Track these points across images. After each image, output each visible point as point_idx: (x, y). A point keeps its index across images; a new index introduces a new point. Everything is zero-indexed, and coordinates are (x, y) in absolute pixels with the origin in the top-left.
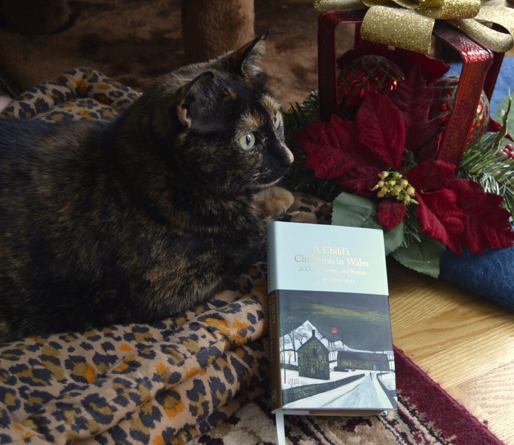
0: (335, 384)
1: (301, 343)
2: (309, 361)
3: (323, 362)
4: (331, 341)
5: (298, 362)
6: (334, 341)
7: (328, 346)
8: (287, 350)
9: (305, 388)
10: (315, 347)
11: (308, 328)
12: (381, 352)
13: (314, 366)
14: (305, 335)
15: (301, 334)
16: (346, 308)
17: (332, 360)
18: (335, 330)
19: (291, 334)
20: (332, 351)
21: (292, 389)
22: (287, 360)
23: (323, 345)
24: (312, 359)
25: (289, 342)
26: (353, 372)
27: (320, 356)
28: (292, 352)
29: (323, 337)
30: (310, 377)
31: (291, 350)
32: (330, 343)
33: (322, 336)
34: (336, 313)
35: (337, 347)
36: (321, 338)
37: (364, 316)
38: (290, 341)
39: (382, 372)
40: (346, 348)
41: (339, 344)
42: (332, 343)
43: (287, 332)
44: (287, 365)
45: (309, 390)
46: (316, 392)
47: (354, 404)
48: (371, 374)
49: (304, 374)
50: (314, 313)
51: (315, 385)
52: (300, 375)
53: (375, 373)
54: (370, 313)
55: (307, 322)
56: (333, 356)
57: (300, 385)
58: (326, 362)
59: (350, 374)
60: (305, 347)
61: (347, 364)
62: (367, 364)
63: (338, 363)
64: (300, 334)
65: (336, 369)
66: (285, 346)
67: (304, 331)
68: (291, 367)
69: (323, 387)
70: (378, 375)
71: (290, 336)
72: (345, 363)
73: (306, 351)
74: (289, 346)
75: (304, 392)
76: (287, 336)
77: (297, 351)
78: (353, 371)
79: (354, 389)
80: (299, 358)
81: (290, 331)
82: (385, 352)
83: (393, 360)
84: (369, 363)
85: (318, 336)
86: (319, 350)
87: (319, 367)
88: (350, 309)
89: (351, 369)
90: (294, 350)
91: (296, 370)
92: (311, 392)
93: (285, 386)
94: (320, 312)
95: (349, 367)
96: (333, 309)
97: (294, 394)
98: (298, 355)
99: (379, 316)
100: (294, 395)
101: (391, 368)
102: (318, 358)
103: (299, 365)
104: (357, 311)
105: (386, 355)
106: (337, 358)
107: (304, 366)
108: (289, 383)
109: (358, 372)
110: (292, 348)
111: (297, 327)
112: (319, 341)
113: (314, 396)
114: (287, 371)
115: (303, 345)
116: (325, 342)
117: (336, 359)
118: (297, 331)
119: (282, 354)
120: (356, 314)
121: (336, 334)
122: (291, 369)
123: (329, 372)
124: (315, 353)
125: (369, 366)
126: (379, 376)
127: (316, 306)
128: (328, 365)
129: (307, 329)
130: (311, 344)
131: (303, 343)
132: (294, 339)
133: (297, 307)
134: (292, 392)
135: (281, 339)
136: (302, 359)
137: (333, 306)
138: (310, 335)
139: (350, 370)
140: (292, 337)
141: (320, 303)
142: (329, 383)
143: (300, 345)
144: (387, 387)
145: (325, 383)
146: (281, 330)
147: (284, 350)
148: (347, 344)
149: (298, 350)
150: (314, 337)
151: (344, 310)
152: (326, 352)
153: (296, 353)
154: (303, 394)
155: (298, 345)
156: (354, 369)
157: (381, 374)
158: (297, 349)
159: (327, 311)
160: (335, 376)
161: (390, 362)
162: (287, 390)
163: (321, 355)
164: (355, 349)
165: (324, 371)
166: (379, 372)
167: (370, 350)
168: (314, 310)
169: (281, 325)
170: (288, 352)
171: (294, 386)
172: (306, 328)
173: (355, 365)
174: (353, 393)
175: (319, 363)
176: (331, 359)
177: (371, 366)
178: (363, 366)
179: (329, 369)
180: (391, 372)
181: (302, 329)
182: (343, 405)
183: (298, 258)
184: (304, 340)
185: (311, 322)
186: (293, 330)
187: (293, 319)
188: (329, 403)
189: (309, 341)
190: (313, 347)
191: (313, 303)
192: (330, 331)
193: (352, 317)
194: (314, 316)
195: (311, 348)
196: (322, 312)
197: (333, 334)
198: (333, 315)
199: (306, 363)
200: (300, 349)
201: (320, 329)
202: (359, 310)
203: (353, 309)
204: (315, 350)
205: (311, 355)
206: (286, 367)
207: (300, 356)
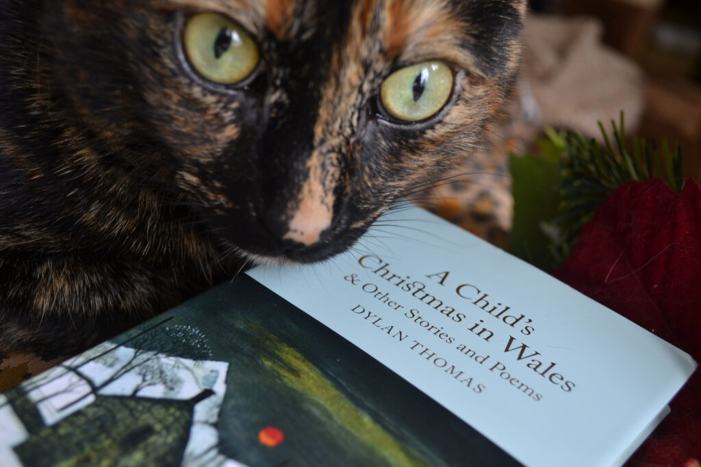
1: (137, 390)
2: (93, 439)
4: (226, 449)
5: (66, 419)
6: (230, 458)
7: (198, 452)
8: (81, 375)
10: (158, 427)
11: (206, 378)
13: (87, 460)
14: (171, 384)
15: (169, 374)
16: (377, 419)
18: (273, 436)
19: (145, 356)
22: (47, 390)
23: (184, 439)
24: (107, 443)
25: (111, 366)
28: (86, 389)
29: (216, 425)
31: (90, 382)
32: (214, 452)
33: (214, 419)
34: (328, 406)
36: (206, 423)
38: (118, 366)
42: (221, 458)
43: (139, 346)
44: (28, 401)
50: (268, 364)
55: (222, 367)
60: (132, 405)
64: (162, 372)
66: (92, 364)
67: (182, 374)
68: (29, 414)
71: (135, 357)
73: (122, 415)
74: (97, 371)
76: (126, 353)
77: (98, 397)
80: (78, 413)
81: (150, 349)
85: (203, 411)
88: (386, 428)
90: (95, 389)
91: (29, 429)
94: (283, 372)
96: (333, 392)
98: (88, 406)
103: (55, 427)
104: (404, 451)
107: (61, 437)
110: (98, 382)
111: (182, 355)
112: (189, 424)
115: (134, 396)
116: (203, 438)
118: (167, 361)
119: (55, 371)
120: (393, 454)
121: (264, 449)
122: (20, 417)
124: (137, 437)
127: (291, 356)
129: (197, 376)
130: (159, 411)
131: (141, 394)
132: (137, 369)
133: (241, 326)
135: (106, 346)
136: (82, 421)
137: (338, 386)
138: (187, 391)
140: (136, 362)
141: (312, 358)
143: (128, 393)
146: (134, 331)
147: (74, 370)
149: (106, 398)
150: (188, 406)
151: (366, 419)
153: (91, 399)
155: (124, 386)
158: (106, 391)
159: (311, 383)
163: (147, 455)
169: (146, 325)
170: (76, 378)
172: (201, 373)
181: (187, 368)
183: (370, 262)
184: (154, 392)
185: (228, 373)
186: (161, 351)
187: (193, 336)
189: (166, 403)
190: (152, 422)
191: (292, 344)
192: (256, 427)
193: (371, 451)
194: (260, 369)
195: (146, 419)
196: (292, 378)
197: (255, 442)
198: (317, 405)
199: (79, 436)
200: (115, 397)
201: (232, 402)
202: (417, 454)
203: (399, 438)
204: (148, 431)
205: (120, 430)
206: (18, 402)
207: (91, 412)
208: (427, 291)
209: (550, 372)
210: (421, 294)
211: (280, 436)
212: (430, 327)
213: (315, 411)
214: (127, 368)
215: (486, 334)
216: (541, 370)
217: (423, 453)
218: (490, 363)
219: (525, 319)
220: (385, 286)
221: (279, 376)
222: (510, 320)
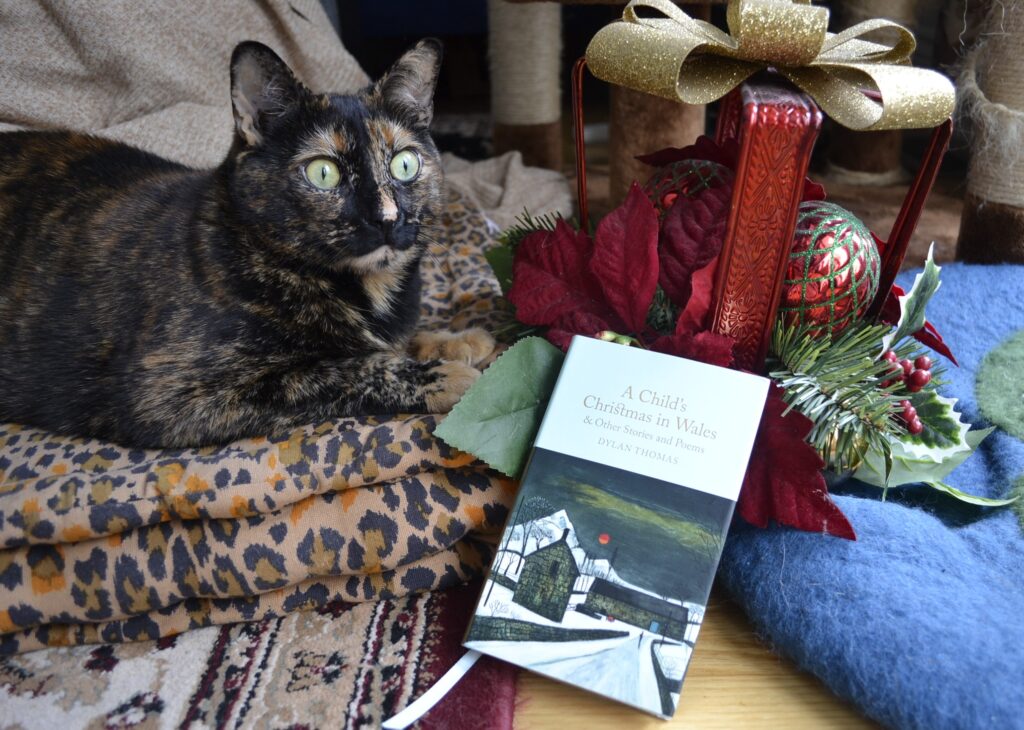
0: (568, 634)
1: (538, 546)
2: (539, 580)
3: (561, 589)
4: (591, 555)
5: (521, 576)
6: (595, 559)
7: (582, 563)
8: (510, 551)
9: (514, 625)
10: (559, 560)
11: (561, 523)
12: (678, 603)
13: (543, 590)
14: (549, 535)
15: (544, 529)
16: (641, 505)
17: (579, 589)
18: (605, 539)
19: (528, 526)
20: (586, 574)
21: (492, 619)
22: (503, 567)
23: (573, 560)
24: (545, 578)
25: (518, 539)
26: (608, 623)
27: (561, 578)
28: (518, 557)
29: (580, 546)
30: (528, 608)
31: (517, 553)
32: (587, 560)
33: (577, 544)
34: (620, 510)
35: (597, 570)
36: (575, 547)
37: (670, 527)
38: (522, 537)
39: (667, 639)
40: (613, 577)
41: (603, 566)
42: (591, 560)
43: (522, 522)
44: (500, 576)
45: (519, 630)
46: (528, 637)
47: (587, 679)
48: (641, 636)
49: (522, 599)
50: (581, 500)
51: (532, 624)
52: (515, 599)
53: (651, 636)
54: (686, 524)
55: (562, 513)
56: (584, 583)
57: (508, 616)
58: (566, 591)
59: (603, 624)
60: (541, 554)
61: (604, 604)
62: (641, 616)
63: (587, 599)
64: (541, 530)
65: (580, 608)
66: (510, 542)
67: (550, 527)
68: (506, 582)
69: (545, 633)
70: (655, 642)
71: (525, 529)
72: (600, 602)
73: (541, 562)
74: (515, 545)
75: (508, 631)
76: (519, 528)
77: (525, 558)
78: (610, 620)
79: (599, 653)
80: (524, 571)
81: (527, 521)
82: (687, 605)
83: (696, 624)
84: (646, 615)
85: (571, 541)
86: (564, 565)
87: (552, 595)
88: (646, 507)
89: (608, 616)
90: (521, 555)
91: (512, 589)
92: (521, 633)
93: (483, 610)
94: (590, 501)
95: (603, 612)
96: (616, 500)
97: (491, 627)
98: (525, 565)
99: (701, 535)
100: (492, 629)
101: (686, 637)
102: (555, 579)
103: (520, 582)
104: (659, 515)
105: (686, 610)
106: (590, 589)
107: (526, 586)
108: (491, 607)
109: (618, 626)
110: (520, 551)
111: (542, 517)
112: (569, 551)
113: (522, 643)
114: (496, 585)
115: (539, 550)
116: (579, 555)
117: (587, 591)
118: (539, 523)
119: (499, 555)
120: (656, 520)
121: (604, 547)
122: (504, 585)
123: (564, 608)
124: (554, 569)
125: (644, 621)
126: (657, 646)
127: (587, 489)
128: (569, 597)
129: (556, 524)
130: (553, 551)
131: (540, 547)
132: (530, 535)
133: (556, 484)
134: (490, 624)
135: (508, 529)
136: (527, 573)
137: (617, 496)
138: (558, 535)
139: (604, 618)
140: (527, 532)
141: (597, 486)
142: (557, 630)
143: (535, 549)
144: (664, 671)
145: (549, 627)
146: (514, 514)
147: (505, 550)
148: (618, 570)
149: (529, 556)
150: (563, 542)
151: (637, 507)
152: (574, 573)
153: (523, 561)
154: (506, 633)
155: (531, 548)
156: (612, 617)
157: (662, 642)
158: (526, 553)
159: (604, 501)
160: (572, 620)
161: (689, 626)
162: (483, 618)
163: (563, 575)
164: (630, 581)
165: (557, 605)
166: (659, 637)
167: (657, 593)
168: (581, 495)
169: (516, 507)
170: (510, 554)
171: (496, 615)
172: (557, 521)
173: (616, 612)
174: (594, 661)
175: (554, 589)
176: (577, 587)
177: (647, 623)
178: (633, 618)
179: (566, 603)
180: (684, 644)
181: (550, 522)
182: (568, 676)
183: (591, 402)
184: (545, 543)
185: (568, 515)
186: (533, 519)
187: (541, 501)
188: (543, 664)
189: (553, 545)
190: (555, 558)
191: (585, 482)
192: (595, 538)
193: (647, 523)
194: (578, 505)
195: (551, 558)
196: (595, 502)
197: (600, 546)
198: (613, 511)
199: (533, 582)
200: (532, 554)
201: (579, 530)
202: (665, 514)
203: (654, 510)
204: (556, 565)
205: (546, 570)
206: (497, 579)
207: (528, 566)
208: (626, 408)
209: (702, 432)
210: (625, 412)
211: (607, 537)
212: (638, 434)
213: (615, 515)
214: (526, 538)
215: (666, 422)
216: (698, 432)
217: (667, 512)
218: (674, 441)
219: (680, 401)
220: (607, 416)
221: (589, 505)
222: (673, 405)
